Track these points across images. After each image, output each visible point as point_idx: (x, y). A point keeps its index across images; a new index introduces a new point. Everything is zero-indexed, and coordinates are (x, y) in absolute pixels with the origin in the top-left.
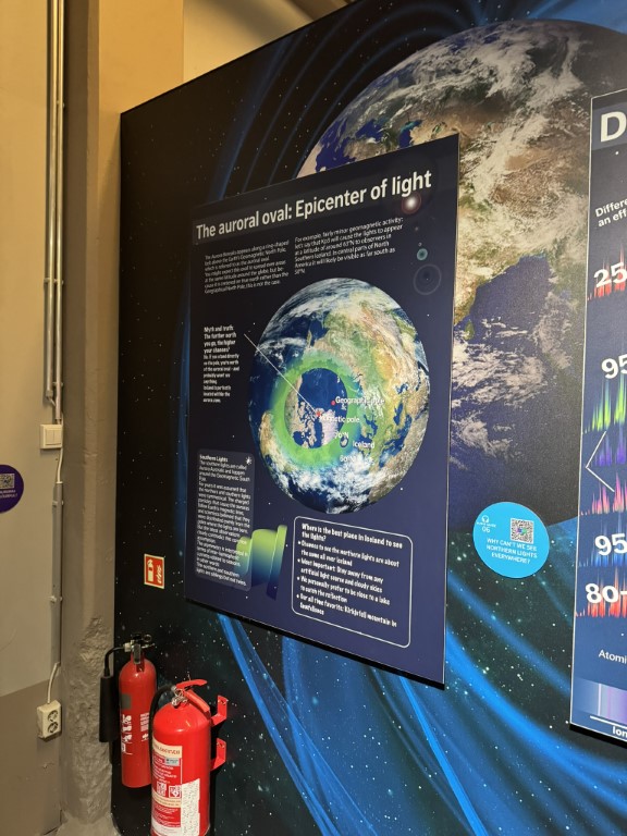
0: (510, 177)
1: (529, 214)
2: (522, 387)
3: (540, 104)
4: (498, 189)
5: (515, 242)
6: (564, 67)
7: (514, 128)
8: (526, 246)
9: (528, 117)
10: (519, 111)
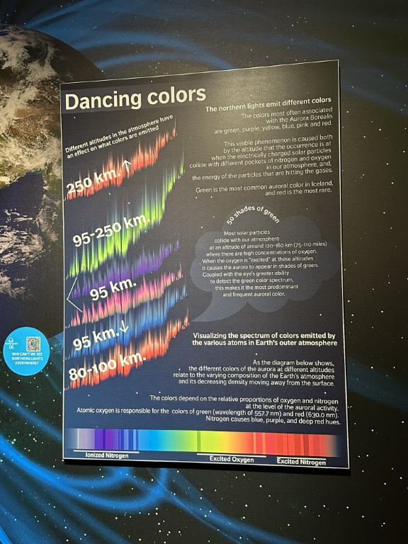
0: (18, 121)
1: (30, 146)
2: (31, 253)
3: (34, 80)
4: (11, 127)
5: (23, 162)
6: (46, 61)
7: (19, 92)
8: (29, 166)
9: (27, 87)
10: (21, 82)
